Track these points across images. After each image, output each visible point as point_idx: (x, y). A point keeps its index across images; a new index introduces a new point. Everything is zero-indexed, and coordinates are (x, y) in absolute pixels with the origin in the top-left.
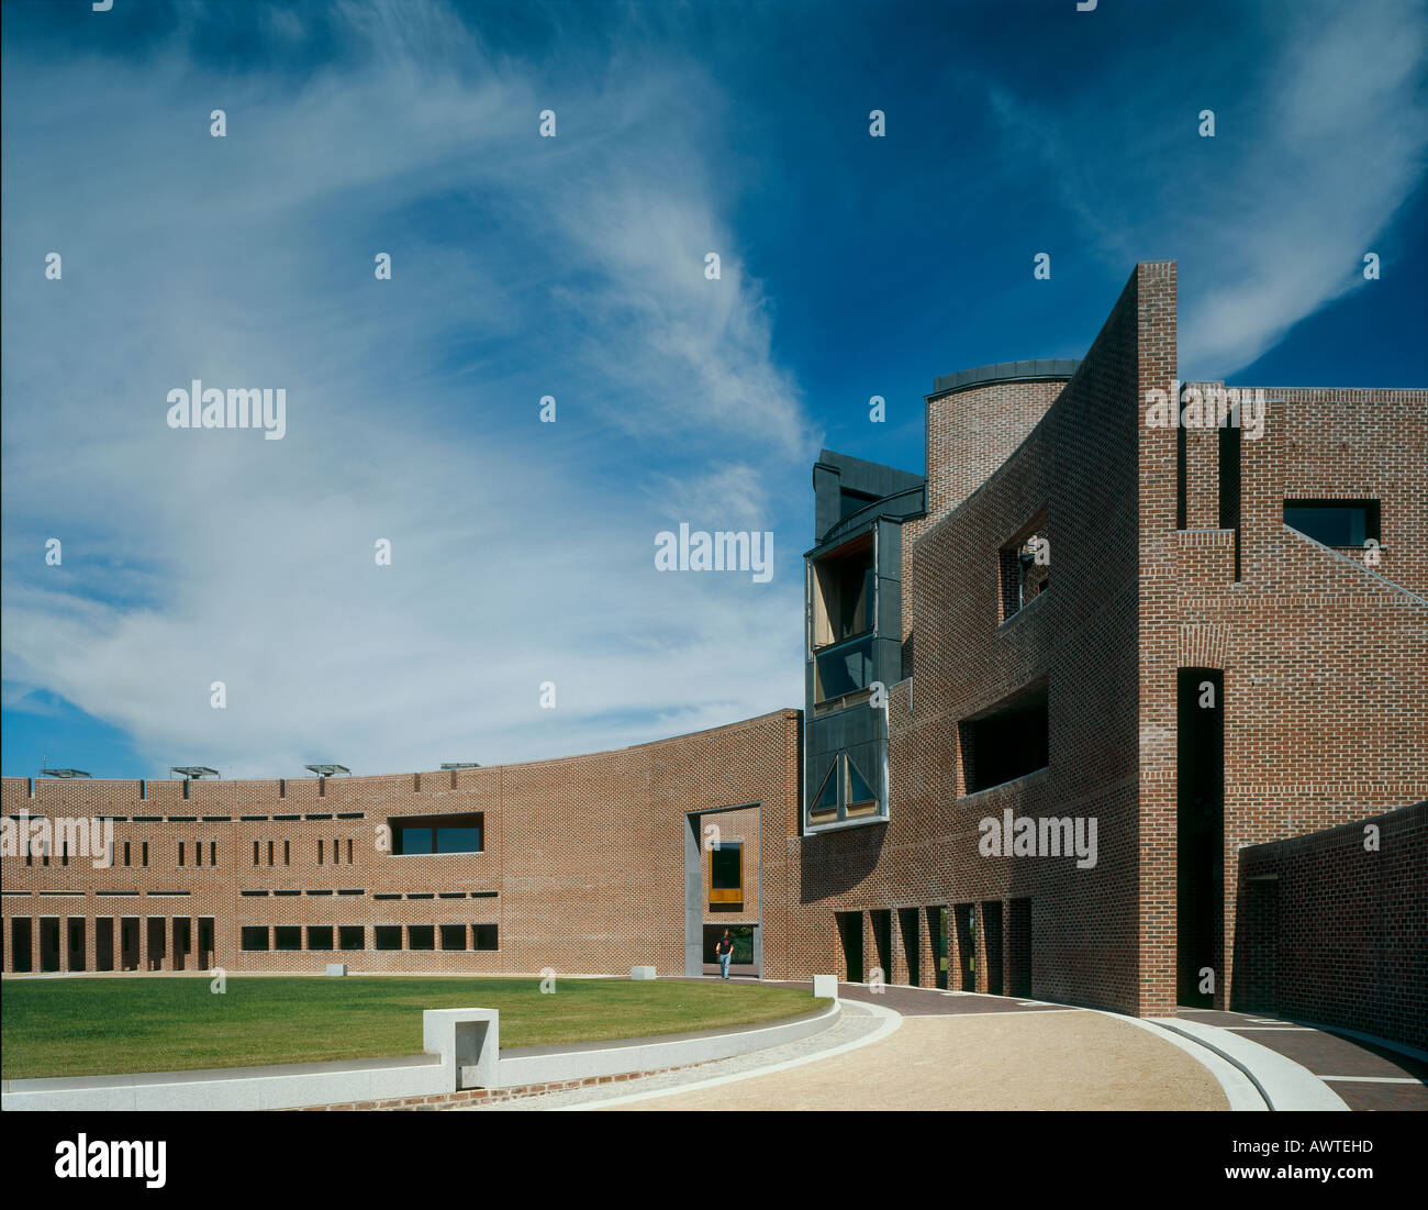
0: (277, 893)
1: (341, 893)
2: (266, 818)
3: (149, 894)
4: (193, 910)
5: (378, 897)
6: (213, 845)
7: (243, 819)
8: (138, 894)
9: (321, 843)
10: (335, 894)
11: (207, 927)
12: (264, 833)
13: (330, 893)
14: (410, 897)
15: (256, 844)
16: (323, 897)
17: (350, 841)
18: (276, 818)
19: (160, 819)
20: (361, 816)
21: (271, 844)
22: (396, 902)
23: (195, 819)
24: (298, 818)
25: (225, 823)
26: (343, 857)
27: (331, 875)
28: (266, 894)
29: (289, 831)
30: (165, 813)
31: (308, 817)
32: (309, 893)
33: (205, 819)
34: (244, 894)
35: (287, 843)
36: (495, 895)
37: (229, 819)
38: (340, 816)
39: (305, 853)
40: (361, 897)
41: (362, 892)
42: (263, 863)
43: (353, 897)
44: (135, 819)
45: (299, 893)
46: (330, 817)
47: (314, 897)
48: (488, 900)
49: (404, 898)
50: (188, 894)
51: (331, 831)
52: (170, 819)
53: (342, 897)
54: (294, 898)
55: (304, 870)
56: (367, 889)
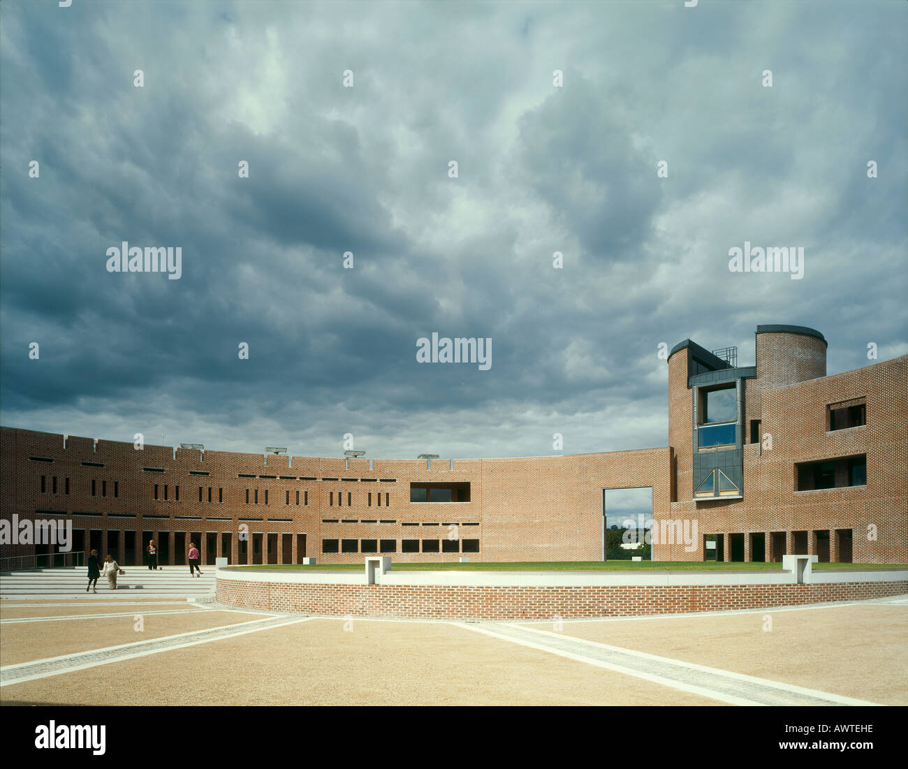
0: (343, 521)
1: (381, 521)
2: (337, 479)
3: (269, 520)
4: (294, 530)
5: (403, 524)
6: (306, 493)
7: (324, 479)
8: (262, 520)
9: (370, 494)
10: (378, 522)
11: (302, 539)
12: (336, 487)
13: (376, 521)
14: (423, 524)
15: (331, 493)
16: (371, 524)
17: (388, 494)
18: (343, 480)
19: (275, 477)
20: (395, 480)
21: (340, 494)
22: (416, 527)
23: (295, 478)
24: (356, 480)
25: (313, 481)
26: (383, 502)
27: (375, 512)
28: (337, 521)
29: (351, 487)
30: (278, 474)
31: (362, 480)
32: (362, 521)
33: (301, 478)
34: (324, 521)
35: (350, 494)
36: (478, 524)
37: (315, 479)
38: (381, 480)
39: (360, 500)
40: (394, 524)
41: (395, 521)
42: (336, 504)
43: (389, 524)
44: (261, 477)
45: (357, 521)
46: (376, 480)
47: (366, 524)
48: (473, 527)
49: (421, 525)
50: (291, 520)
51: (375, 488)
52: (281, 478)
53: (383, 524)
54: (354, 524)
55: (360, 509)
56: (398, 520)
